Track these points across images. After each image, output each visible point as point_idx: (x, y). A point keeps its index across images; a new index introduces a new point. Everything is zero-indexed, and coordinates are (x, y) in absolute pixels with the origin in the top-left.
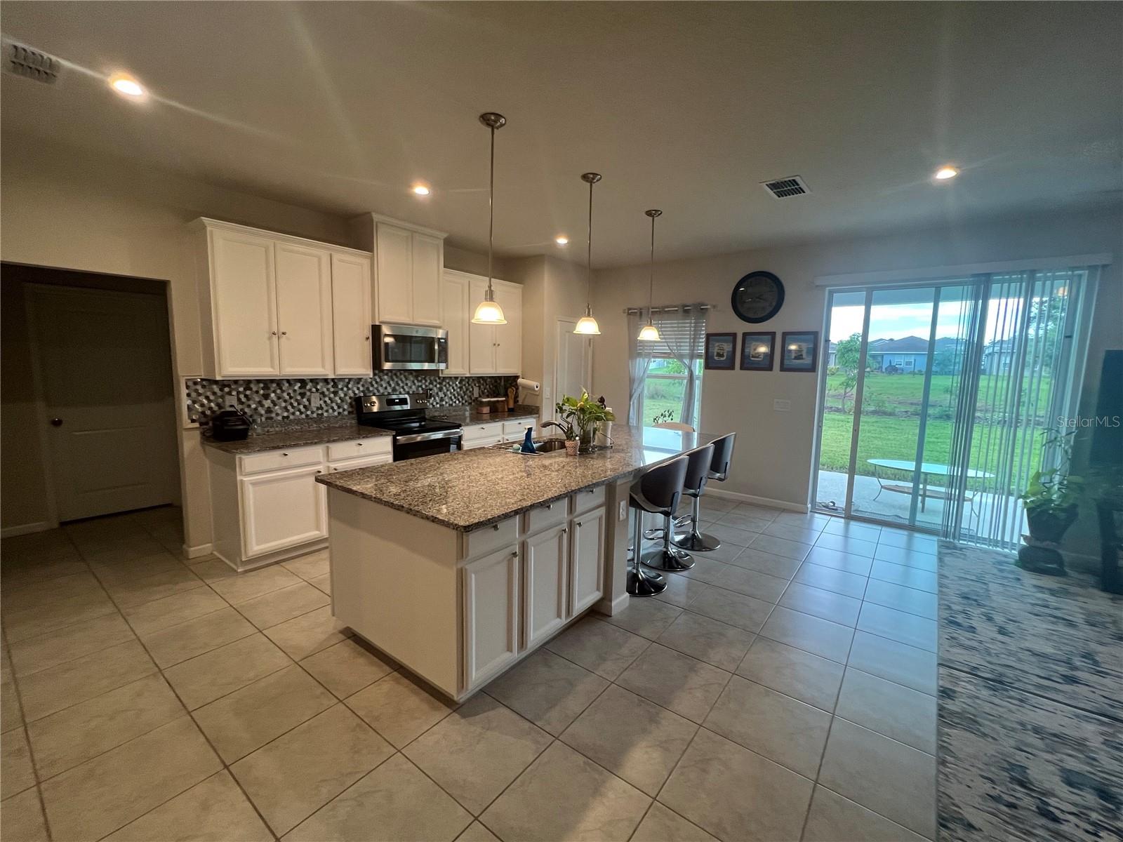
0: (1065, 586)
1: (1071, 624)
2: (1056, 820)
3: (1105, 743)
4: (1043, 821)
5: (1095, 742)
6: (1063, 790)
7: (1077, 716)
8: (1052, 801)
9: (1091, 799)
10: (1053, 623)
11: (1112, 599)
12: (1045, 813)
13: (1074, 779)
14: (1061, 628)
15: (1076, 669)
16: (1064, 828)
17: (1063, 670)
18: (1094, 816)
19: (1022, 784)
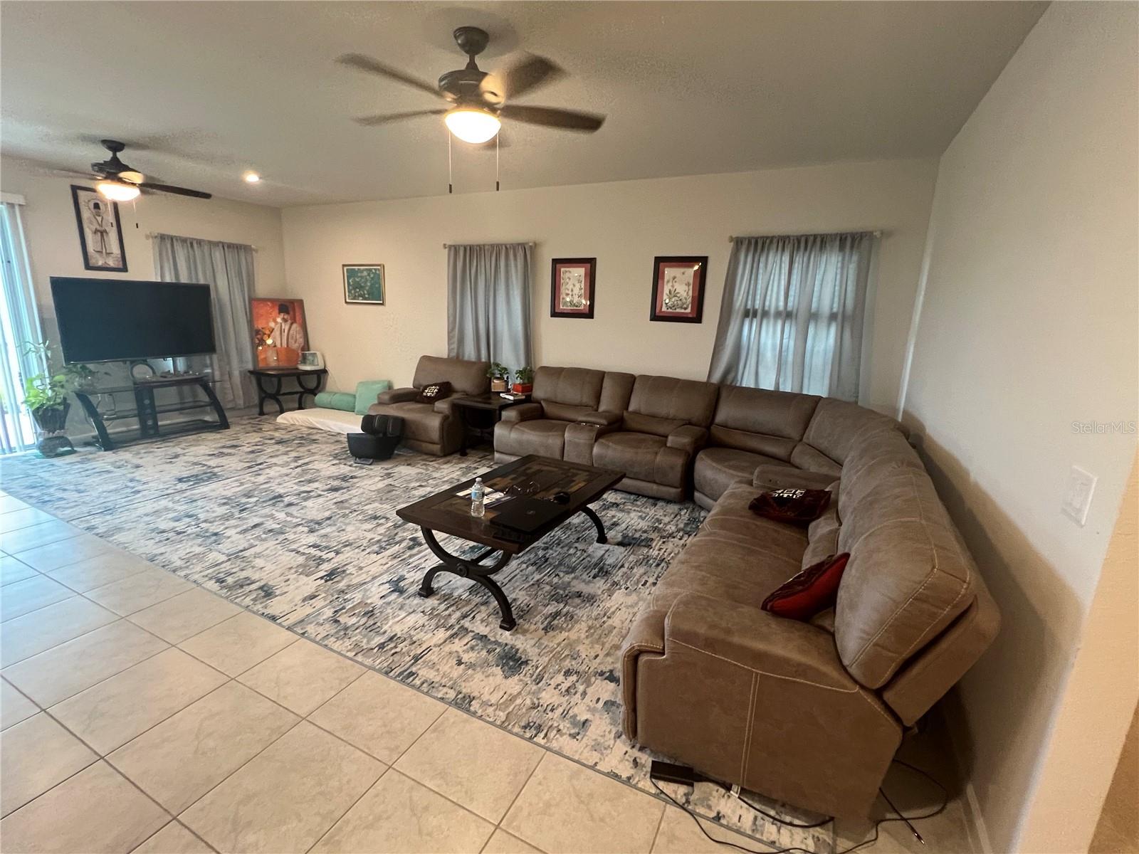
0: (84, 457)
1: (108, 472)
2: (184, 532)
3: (173, 503)
4: (181, 535)
5: (170, 505)
6: (176, 524)
7: (154, 502)
8: (177, 529)
9: (188, 520)
10: (100, 475)
11: (114, 453)
12: (179, 533)
13: (176, 519)
14: (106, 476)
15: (133, 488)
16: (188, 532)
17: (129, 490)
18: (193, 523)
19: (161, 532)
